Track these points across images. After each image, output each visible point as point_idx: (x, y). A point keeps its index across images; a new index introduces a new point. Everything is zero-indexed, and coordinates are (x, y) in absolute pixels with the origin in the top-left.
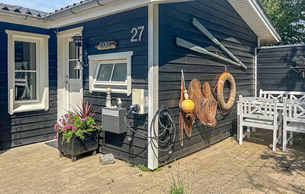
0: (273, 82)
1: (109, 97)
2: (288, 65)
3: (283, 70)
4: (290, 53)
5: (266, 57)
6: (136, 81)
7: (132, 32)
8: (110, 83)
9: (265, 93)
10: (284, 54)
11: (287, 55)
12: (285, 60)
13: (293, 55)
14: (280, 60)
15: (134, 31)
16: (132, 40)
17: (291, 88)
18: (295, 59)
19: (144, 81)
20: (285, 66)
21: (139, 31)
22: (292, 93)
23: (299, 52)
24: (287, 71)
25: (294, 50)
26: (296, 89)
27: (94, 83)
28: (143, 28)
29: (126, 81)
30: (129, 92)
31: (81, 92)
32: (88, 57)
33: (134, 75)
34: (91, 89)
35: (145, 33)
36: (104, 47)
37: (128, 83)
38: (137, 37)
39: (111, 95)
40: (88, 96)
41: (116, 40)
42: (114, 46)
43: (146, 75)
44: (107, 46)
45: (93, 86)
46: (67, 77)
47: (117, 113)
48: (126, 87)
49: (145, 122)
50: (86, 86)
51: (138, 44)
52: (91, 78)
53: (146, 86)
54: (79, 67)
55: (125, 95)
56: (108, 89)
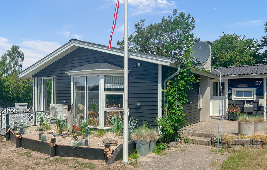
1: (246, 102)
7: (256, 82)
8: (244, 97)
15: (257, 82)
21: (259, 82)
27: (235, 97)
28: (261, 82)
29: (253, 97)
30: (254, 100)
31: (227, 100)
32: (232, 89)
33: (257, 95)
34: (233, 99)
35: (262, 83)
36: (242, 86)
37: (254, 97)
38: (259, 84)
39: (247, 101)
40: (230, 102)
41: (248, 84)
42: (247, 86)
43: (262, 95)
44: (244, 86)
45: (234, 98)
46: (212, 95)
47: (252, 106)
48: (253, 99)
49: (262, 109)
50: (230, 98)
51: (259, 86)
52: (233, 95)
53: (263, 98)
54: (230, 92)
55: (253, 101)
56: (246, 99)
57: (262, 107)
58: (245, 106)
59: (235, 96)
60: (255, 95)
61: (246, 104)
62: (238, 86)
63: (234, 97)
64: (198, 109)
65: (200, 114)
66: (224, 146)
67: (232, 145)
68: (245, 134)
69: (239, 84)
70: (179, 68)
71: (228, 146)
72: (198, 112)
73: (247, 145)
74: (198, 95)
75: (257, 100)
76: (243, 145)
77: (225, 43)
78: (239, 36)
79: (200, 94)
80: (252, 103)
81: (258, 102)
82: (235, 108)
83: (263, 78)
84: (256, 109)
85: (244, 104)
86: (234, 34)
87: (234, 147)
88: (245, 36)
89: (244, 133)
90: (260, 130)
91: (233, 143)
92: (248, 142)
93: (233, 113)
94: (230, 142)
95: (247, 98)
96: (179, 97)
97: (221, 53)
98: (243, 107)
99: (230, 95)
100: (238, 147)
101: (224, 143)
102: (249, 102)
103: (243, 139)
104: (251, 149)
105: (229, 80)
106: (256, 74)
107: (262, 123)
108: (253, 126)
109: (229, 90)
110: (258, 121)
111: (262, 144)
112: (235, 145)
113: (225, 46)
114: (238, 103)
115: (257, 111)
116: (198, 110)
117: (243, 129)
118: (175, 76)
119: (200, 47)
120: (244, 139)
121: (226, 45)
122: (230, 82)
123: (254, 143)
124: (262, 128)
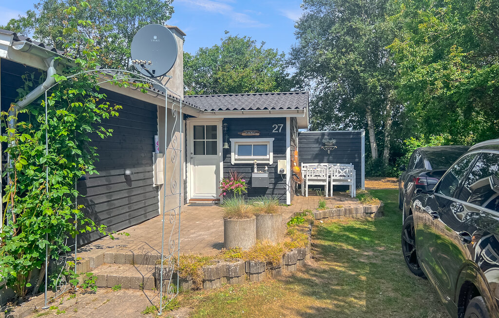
0: (309, 157)
1: (255, 166)
2: (319, 145)
3: (316, 148)
4: (320, 137)
5: (305, 139)
6: (276, 155)
7: (273, 126)
8: (252, 157)
9: (305, 165)
10: (317, 137)
11: (319, 138)
12: (317, 141)
13: (322, 139)
14: (314, 141)
15: (275, 127)
16: (273, 131)
17: (321, 162)
18: (324, 141)
19: (283, 156)
20: (317, 145)
21: (279, 127)
22: (322, 164)
23: (326, 137)
24: (318, 149)
25: (323, 135)
26: (324, 161)
27: (236, 158)
28: (282, 125)
29: (268, 156)
30: (271, 162)
31: (222, 164)
32: (231, 140)
33: (275, 152)
34: (233, 162)
35: (284, 129)
36: (249, 134)
37: (270, 157)
38: (278, 130)
39: (258, 165)
40: (228, 167)
41: (259, 130)
42: (258, 134)
43: (284, 152)
44: (252, 134)
45: (236, 160)
46: (192, 153)
47: (266, 175)
48: (269, 160)
49: (284, 179)
50: (227, 160)
51: (278, 134)
52: (233, 154)
53: (285, 158)
54: (227, 147)
55: (268, 165)
56: (256, 161)
57: (284, 176)
58: (254, 175)
59: (236, 156)
60: (272, 154)
61: (256, 170)
62: (243, 134)
63: (234, 158)
64: (154, 186)
65: (159, 197)
66: (185, 286)
67: (204, 281)
68: (236, 248)
69: (243, 131)
70: (52, 71)
71: (193, 286)
72: (153, 194)
73: (238, 277)
74: (154, 153)
75: (275, 162)
76: (229, 278)
77: (230, 52)
78: (254, 40)
79: (157, 151)
80: (267, 168)
81: (276, 167)
82: (236, 179)
83: (285, 118)
84: (273, 181)
85: (253, 171)
86: (245, 37)
87: (208, 286)
88: (263, 43)
89: (233, 244)
90: (270, 233)
91: (205, 276)
92: (240, 269)
93: (231, 190)
94: (198, 276)
95: (258, 160)
96: (57, 159)
97: (224, 70)
98: (251, 178)
99: (227, 153)
100: (218, 285)
101: (185, 280)
102: (261, 166)
103: (228, 263)
104: (246, 286)
105: (225, 121)
106: (273, 108)
107: (272, 216)
108: (253, 228)
109: (224, 142)
110: (266, 212)
111: (271, 269)
112: (211, 281)
113: (230, 57)
114: (241, 170)
115: (275, 184)
116: (152, 190)
117: (231, 235)
118: (42, 97)
119: (155, 37)
120: (231, 264)
121: (233, 55)
122: (225, 124)
123: (253, 270)
124: (273, 227)
